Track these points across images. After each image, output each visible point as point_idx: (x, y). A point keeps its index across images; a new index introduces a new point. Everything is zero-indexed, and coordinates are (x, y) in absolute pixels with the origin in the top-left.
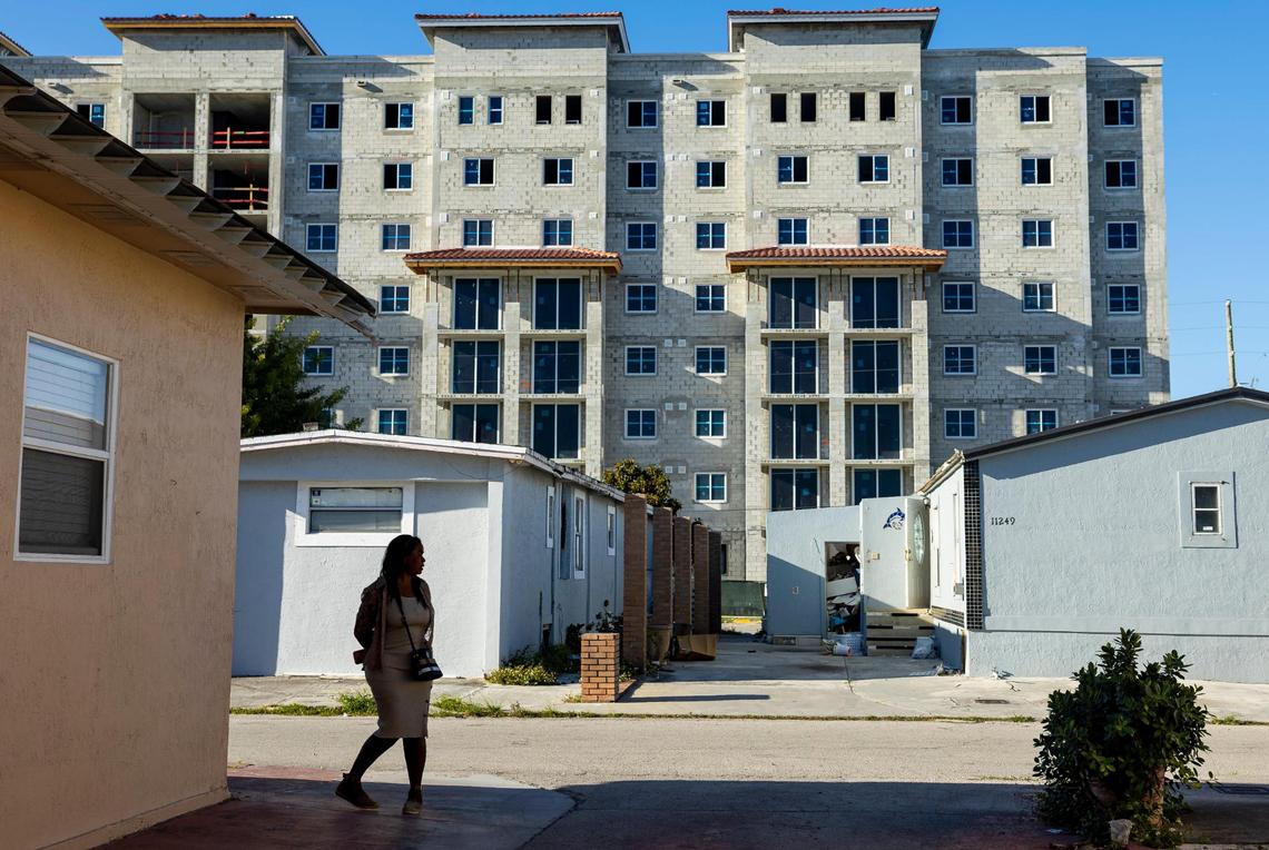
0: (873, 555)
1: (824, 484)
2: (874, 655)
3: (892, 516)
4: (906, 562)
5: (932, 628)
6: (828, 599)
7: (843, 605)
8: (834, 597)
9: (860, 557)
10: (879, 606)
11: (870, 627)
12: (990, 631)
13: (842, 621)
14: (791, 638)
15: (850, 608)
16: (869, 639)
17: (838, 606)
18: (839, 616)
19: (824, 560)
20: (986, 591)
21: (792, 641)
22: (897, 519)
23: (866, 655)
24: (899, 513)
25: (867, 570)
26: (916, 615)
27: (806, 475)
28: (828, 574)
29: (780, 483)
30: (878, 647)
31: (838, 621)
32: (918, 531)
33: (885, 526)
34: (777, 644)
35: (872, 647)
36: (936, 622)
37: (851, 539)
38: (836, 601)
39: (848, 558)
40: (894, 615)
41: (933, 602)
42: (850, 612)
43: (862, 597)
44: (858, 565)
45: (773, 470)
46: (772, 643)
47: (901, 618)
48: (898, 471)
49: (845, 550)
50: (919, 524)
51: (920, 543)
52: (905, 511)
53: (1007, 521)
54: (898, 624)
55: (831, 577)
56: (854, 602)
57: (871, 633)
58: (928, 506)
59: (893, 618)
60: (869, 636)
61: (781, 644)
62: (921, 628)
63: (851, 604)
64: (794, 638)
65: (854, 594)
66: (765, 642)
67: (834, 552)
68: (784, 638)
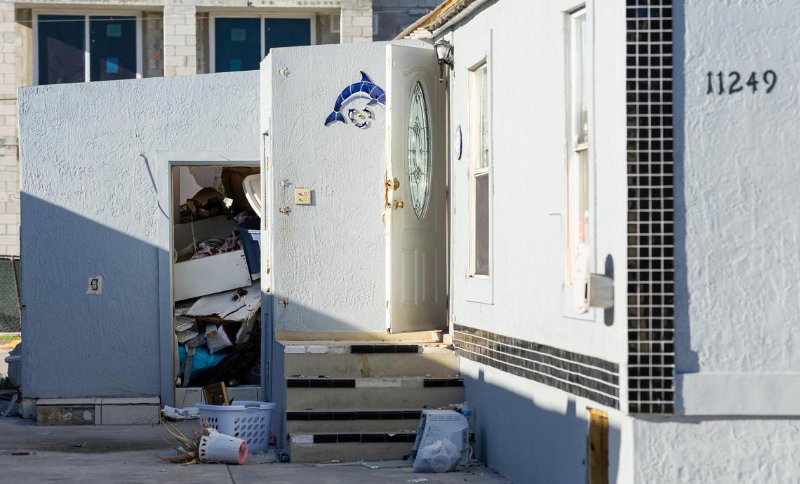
0: (297, 195)
1: (151, 51)
2: (310, 460)
3: (346, 94)
4: (388, 212)
5: (457, 382)
6: (179, 304)
7: (213, 320)
8: (193, 301)
9: (262, 200)
10: (319, 325)
11: (293, 384)
12: (696, 419)
13: (212, 360)
14: (84, 407)
15: (232, 327)
16: (293, 416)
17: (201, 324)
18: (204, 347)
19: (167, 206)
20: (686, 296)
21: (87, 415)
22: (360, 102)
23: (285, 459)
24: (366, 85)
25: (282, 233)
26: (413, 349)
27: (114, 32)
28: (179, 242)
29: (55, 45)
30: (318, 439)
31: (204, 360)
32: (417, 130)
33: (330, 120)
34: (45, 422)
35: (302, 439)
36: (469, 367)
37: (236, 155)
38: (197, 310)
39: (229, 202)
40: (356, 350)
41: (459, 314)
42: (232, 335)
43: (269, 300)
44: (255, 222)
45: (40, 17)
46: (33, 420)
47: (374, 360)
48: (307, 22)
49: (218, 185)
50: (417, 111)
51: (421, 161)
52: (386, 79)
53: (752, 83)
54: (366, 374)
55: (184, 252)
56: (244, 311)
57: (299, 400)
58: (447, 63)
59: (356, 357)
60: (290, 409)
61: (56, 422)
62: (428, 384)
63: (236, 317)
64: (91, 408)
65: (242, 292)
66: (16, 415)
67: (191, 189)
68: (67, 407)
